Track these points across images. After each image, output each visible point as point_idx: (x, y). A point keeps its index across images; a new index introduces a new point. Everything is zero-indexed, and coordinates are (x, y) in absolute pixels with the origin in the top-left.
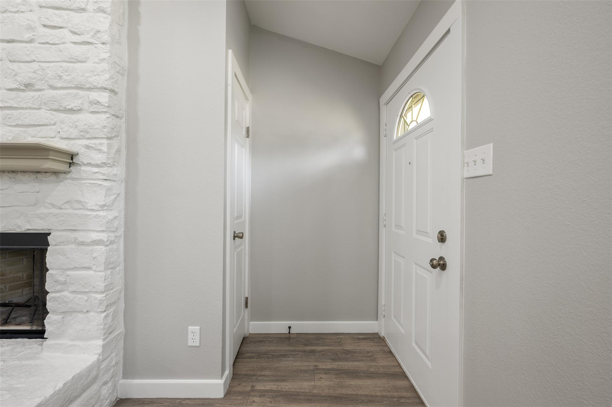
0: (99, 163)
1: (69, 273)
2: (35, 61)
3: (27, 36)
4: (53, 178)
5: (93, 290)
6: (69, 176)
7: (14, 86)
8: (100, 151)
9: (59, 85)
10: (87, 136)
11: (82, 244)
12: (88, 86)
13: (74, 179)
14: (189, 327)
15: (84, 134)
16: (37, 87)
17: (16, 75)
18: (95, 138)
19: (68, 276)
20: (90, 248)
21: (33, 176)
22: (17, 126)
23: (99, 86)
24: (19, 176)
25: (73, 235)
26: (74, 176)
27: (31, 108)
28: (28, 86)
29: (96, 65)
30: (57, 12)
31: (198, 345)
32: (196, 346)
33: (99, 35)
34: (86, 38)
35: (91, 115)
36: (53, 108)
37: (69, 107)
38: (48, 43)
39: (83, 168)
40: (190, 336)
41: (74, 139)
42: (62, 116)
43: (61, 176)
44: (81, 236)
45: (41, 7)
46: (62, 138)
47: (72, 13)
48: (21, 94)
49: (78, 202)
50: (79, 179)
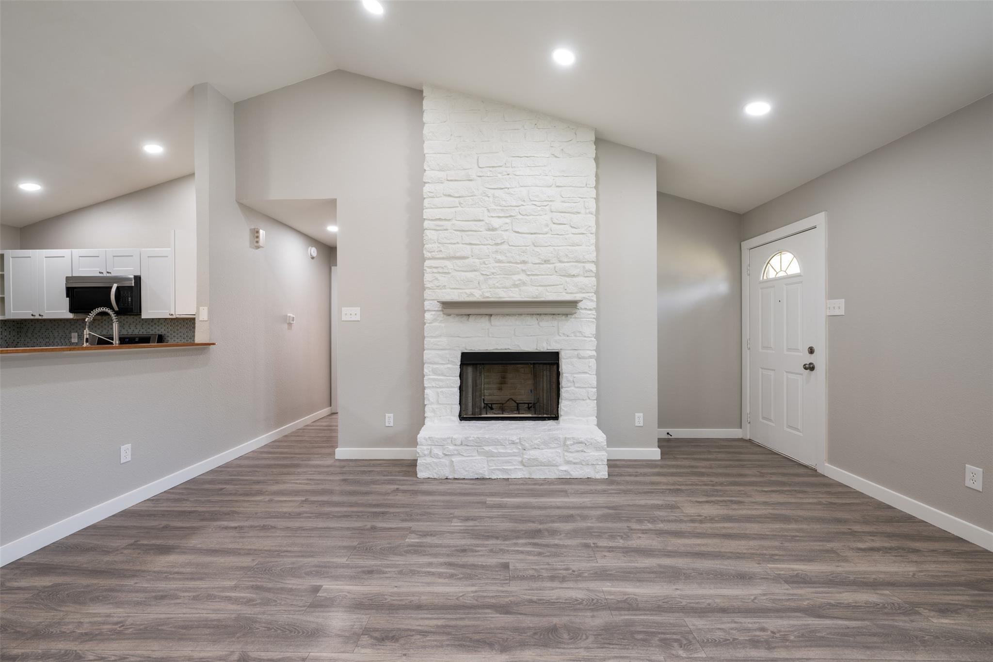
0: (591, 308)
1: (575, 375)
2: (550, 246)
3: (546, 230)
4: (564, 317)
5: (590, 386)
6: (573, 316)
7: (537, 261)
8: (592, 300)
9: (566, 261)
10: (584, 291)
11: (584, 358)
12: (584, 260)
13: (576, 318)
14: (636, 414)
15: (582, 290)
16: (551, 262)
17: (539, 255)
18: (588, 292)
19: (574, 377)
20: (587, 360)
21: (552, 316)
22: (542, 286)
23: (591, 260)
24: (543, 317)
25: (576, 353)
26: (576, 316)
27: (547, 275)
28: (547, 262)
29: (588, 247)
30: (562, 214)
31: (642, 425)
32: (640, 426)
33: (590, 229)
34: (582, 231)
35: (584, 278)
36: (562, 274)
37: (572, 274)
38: (558, 234)
39: (581, 311)
40: (637, 420)
41: (575, 293)
42: (568, 279)
43: (569, 316)
44: (582, 353)
45: (552, 212)
46: (567, 293)
47: (572, 215)
48: (541, 266)
49: (580, 332)
50: (581, 318)
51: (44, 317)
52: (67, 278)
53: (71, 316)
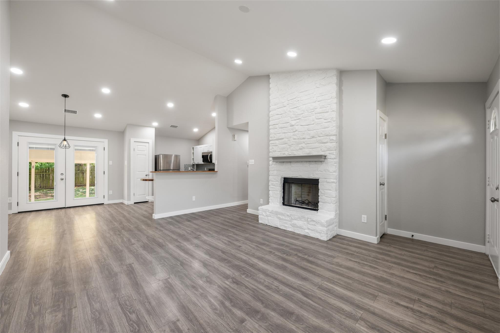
0: (333, 158)
1: (325, 191)
2: (315, 130)
3: (313, 123)
4: (320, 163)
5: (332, 197)
6: (324, 162)
7: (309, 137)
8: (333, 154)
9: (321, 136)
10: (330, 150)
11: (329, 182)
12: (329, 135)
13: (325, 163)
14: (362, 215)
15: (329, 149)
16: (315, 137)
17: (310, 134)
18: (332, 150)
19: (325, 192)
20: (331, 184)
21: (315, 163)
22: (310, 148)
23: (333, 134)
24: (311, 163)
25: (326, 180)
26: (326, 162)
27: (314, 143)
28: (313, 137)
29: (332, 128)
30: (320, 114)
31: (366, 222)
32: (365, 223)
33: (332, 119)
34: (329, 120)
35: (330, 144)
36: (320, 142)
37: (324, 142)
38: (318, 124)
39: (328, 160)
40: (363, 219)
41: (325, 151)
42: (322, 145)
43: (323, 162)
44: (328, 180)
45: (316, 114)
46: (322, 151)
47: (324, 114)
48: (311, 139)
49: (327, 170)
50: (328, 163)
51: (199, 163)
52: (202, 153)
53: (203, 163)
